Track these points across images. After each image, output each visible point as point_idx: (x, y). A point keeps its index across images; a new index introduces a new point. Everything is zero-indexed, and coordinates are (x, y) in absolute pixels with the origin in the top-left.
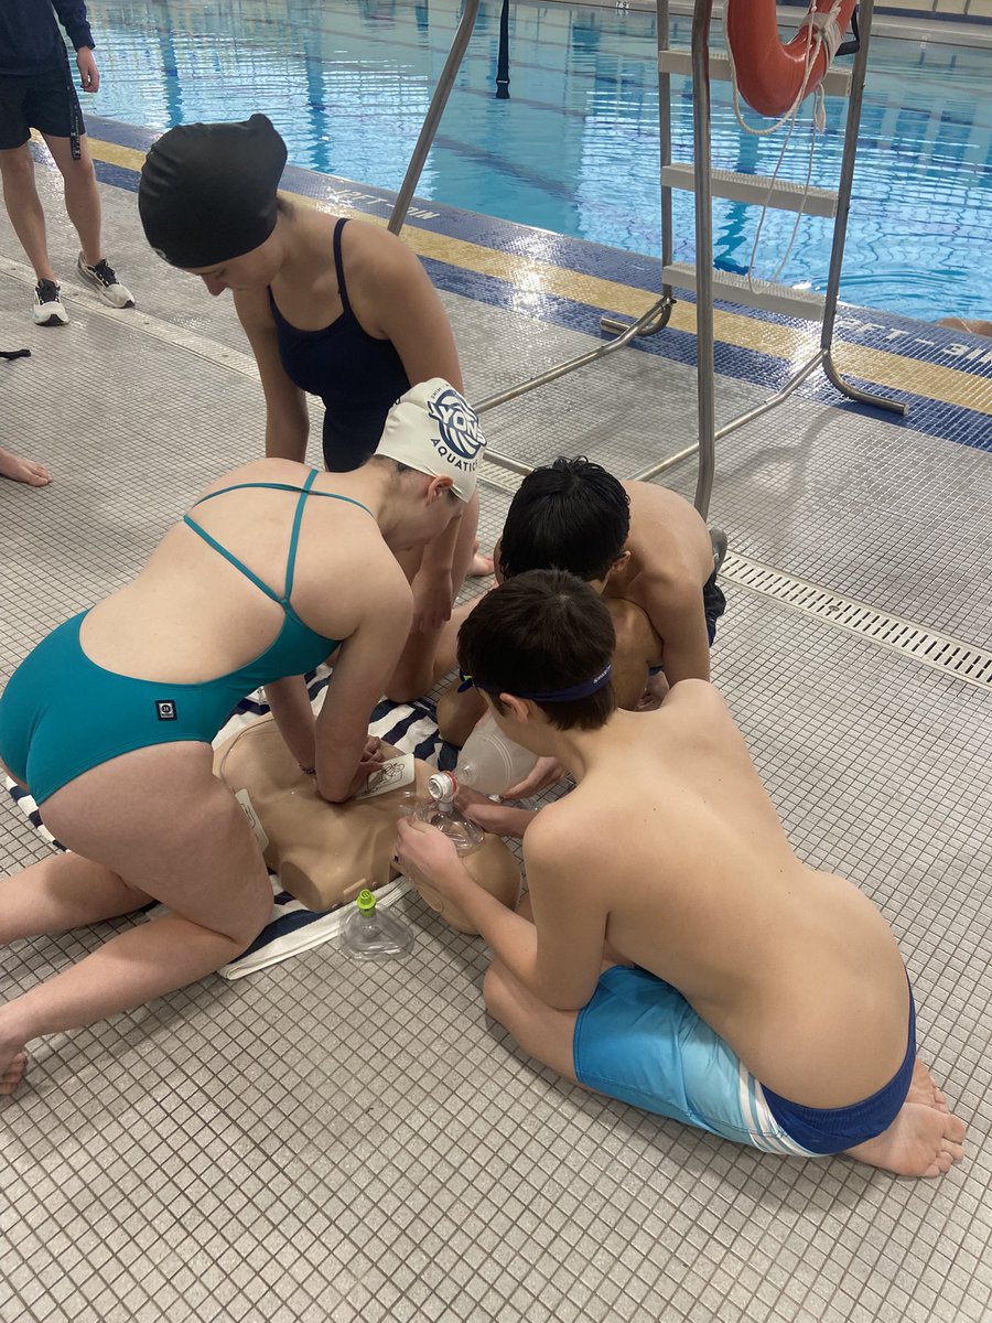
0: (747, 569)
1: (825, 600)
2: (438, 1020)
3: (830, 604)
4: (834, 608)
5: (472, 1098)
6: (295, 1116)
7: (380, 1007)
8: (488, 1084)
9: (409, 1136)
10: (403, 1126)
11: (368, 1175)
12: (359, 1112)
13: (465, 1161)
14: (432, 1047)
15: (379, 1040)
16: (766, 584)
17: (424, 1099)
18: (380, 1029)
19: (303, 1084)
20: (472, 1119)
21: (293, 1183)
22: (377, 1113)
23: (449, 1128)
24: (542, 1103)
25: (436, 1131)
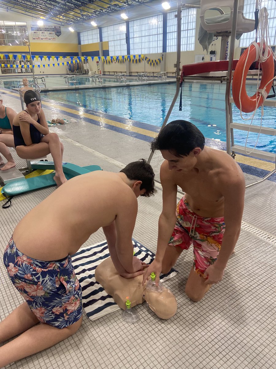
0: (245, 225)
1: (267, 235)
2: (131, 330)
3: (268, 237)
4: (269, 238)
5: (135, 352)
6: (91, 347)
7: (118, 324)
8: (140, 349)
9: (117, 358)
10: (116, 355)
11: (105, 365)
12: (107, 349)
13: (129, 367)
14: (128, 337)
15: (116, 332)
16: (250, 229)
17: (123, 349)
18: (116, 330)
19: (95, 340)
20: (134, 357)
21: (87, 363)
22: (111, 350)
23: (127, 358)
24: (153, 357)
25: (124, 358)
